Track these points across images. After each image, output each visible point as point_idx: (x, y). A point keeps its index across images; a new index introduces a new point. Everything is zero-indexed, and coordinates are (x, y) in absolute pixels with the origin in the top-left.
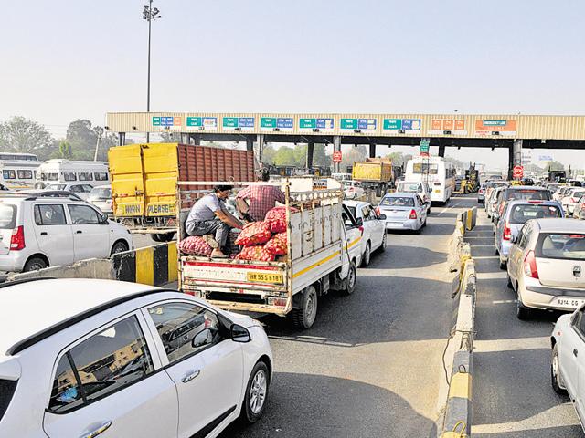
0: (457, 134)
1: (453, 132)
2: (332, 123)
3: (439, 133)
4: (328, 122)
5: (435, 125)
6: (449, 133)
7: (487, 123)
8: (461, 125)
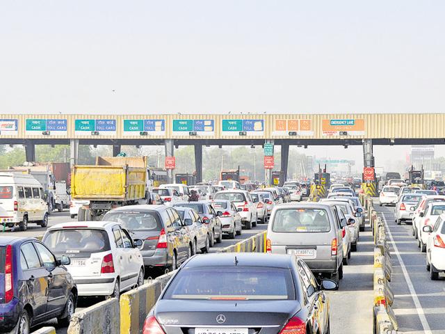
0: (303, 134)
1: (299, 132)
2: (163, 125)
3: (284, 135)
4: (158, 124)
5: (280, 126)
6: (294, 134)
7: (334, 123)
8: (307, 125)
